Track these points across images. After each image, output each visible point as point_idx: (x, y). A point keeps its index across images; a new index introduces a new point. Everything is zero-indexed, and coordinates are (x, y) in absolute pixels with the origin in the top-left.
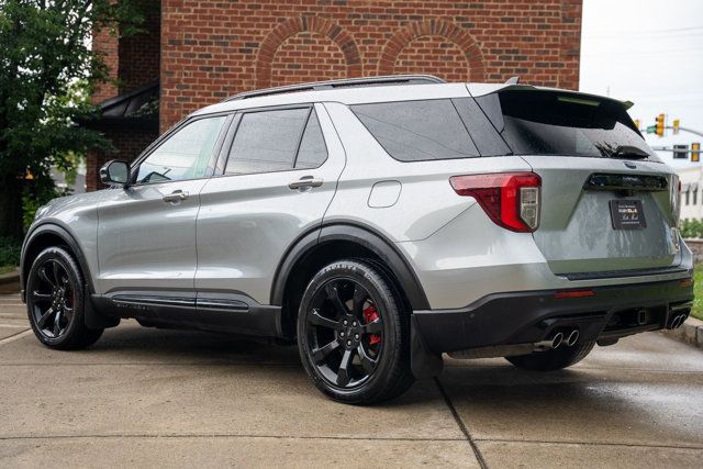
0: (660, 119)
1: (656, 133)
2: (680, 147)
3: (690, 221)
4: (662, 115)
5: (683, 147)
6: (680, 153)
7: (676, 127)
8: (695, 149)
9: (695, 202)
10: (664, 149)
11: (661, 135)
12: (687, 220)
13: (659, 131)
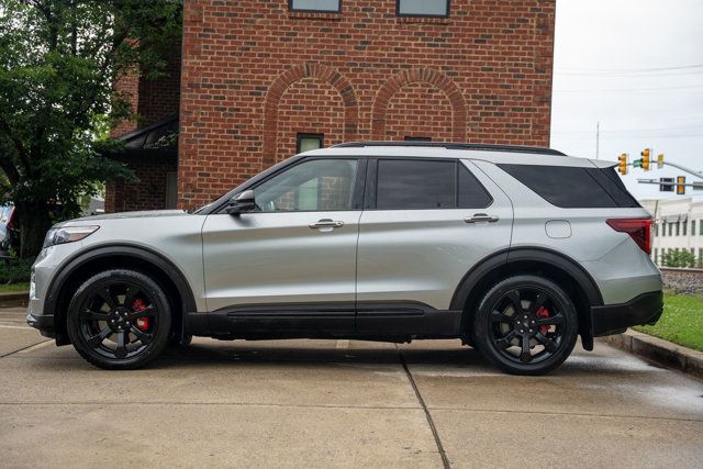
0: (646, 154)
1: (641, 166)
2: (666, 180)
3: (680, 250)
4: (648, 150)
5: (670, 180)
6: (666, 186)
7: (661, 162)
8: (681, 183)
9: (685, 233)
10: (651, 182)
11: (647, 168)
12: (677, 249)
13: (644, 164)
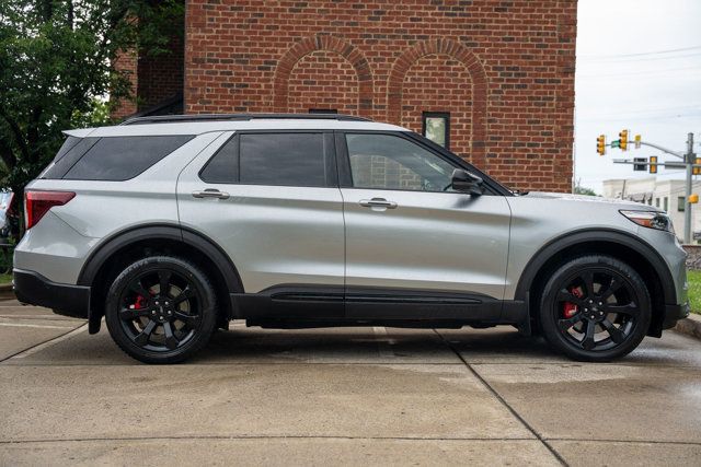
0: (623, 135)
1: (619, 147)
2: (640, 160)
4: (625, 131)
5: (643, 160)
6: (640, 165)
7: (638, 142)
8: (653, 162)
10: (626, 162)
11: (624, 149)
13: (622, 145)
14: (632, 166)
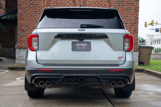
0: (153, 21)
1: (151, 25)
2: (157, 29)
4: (153, 20)
6: (157, 30)
7: (157, 24)
10: (153, 29)
11: (153, 25)
12: (157, 48)
13: (152, 24)
14: (155, 31)
